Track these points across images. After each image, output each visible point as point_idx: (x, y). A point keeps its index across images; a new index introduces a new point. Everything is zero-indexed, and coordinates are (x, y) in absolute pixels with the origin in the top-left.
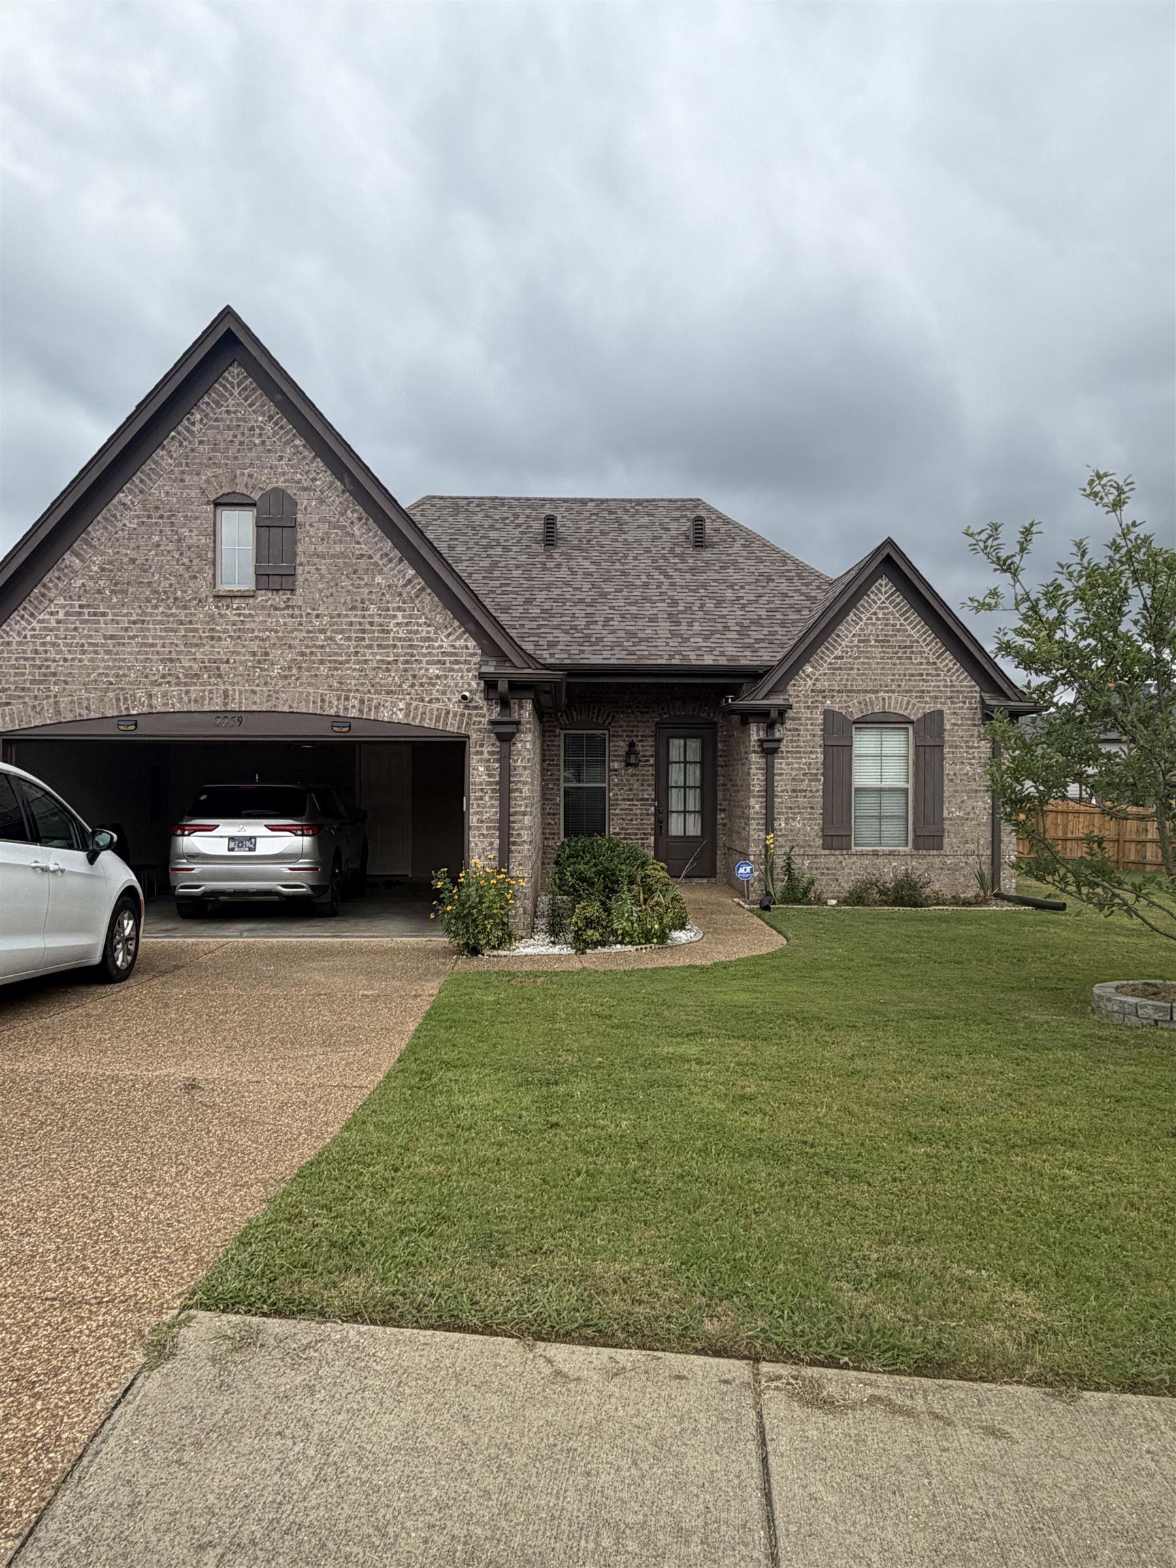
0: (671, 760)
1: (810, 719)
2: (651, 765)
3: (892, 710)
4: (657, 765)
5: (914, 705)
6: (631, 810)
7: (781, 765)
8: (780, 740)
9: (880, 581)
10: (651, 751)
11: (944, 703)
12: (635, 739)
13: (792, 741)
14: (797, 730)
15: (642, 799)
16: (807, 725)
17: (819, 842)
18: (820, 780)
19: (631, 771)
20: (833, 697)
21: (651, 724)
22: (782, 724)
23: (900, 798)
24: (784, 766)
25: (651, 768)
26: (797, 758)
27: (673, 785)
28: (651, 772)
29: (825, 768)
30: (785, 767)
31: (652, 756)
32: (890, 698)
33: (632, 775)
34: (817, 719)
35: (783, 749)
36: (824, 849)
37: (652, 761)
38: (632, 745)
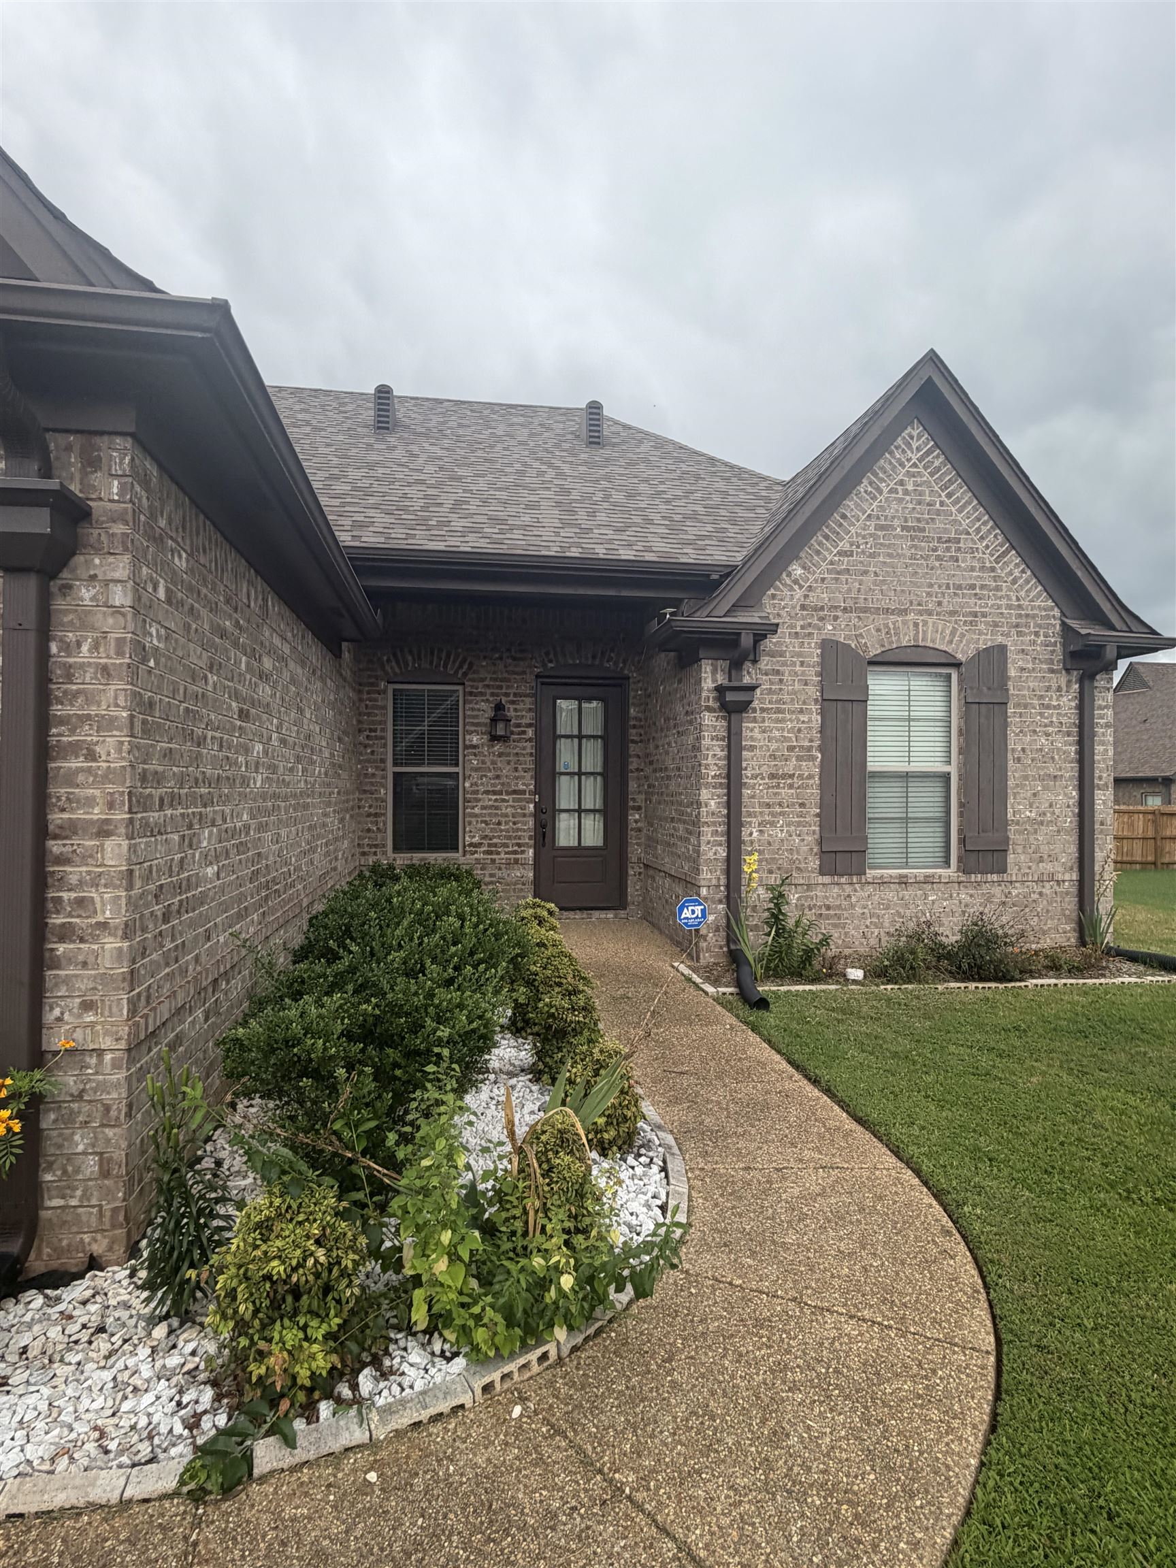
0: (558, 733)
1: (799, 655)
2: (530, 740)
3: (930, 644)
4: (538, 740)
5: (963, 635)
6: (497, 808)
7: (752, 731)
8: (752, 688)
9: (909, 429)
10: (528, 718)
11: (1008, 635)
12: (504, 700)
13: (770, 691)
14: (778, 672)
15: (515, 792)
16: (794, 664)
17: (814, 863)
18: (813, 758)
19: (497, 748)
20: (836, 618)
21: (530, 677)
22: (755, 661)
23: (936, 789)
24: (756, 734)
25: (528, 744)
26: (778, 721)
27: (563, 770)
28: (529, 751)
29: (823, 738)
30: (759, 736)
31: (530, 725)
32: (925, 623)
33: (500, 755)
34: (811, 655)
35: (755, 704)
36: (822, 873)
37: (530, 733)
38: (499, 707)
